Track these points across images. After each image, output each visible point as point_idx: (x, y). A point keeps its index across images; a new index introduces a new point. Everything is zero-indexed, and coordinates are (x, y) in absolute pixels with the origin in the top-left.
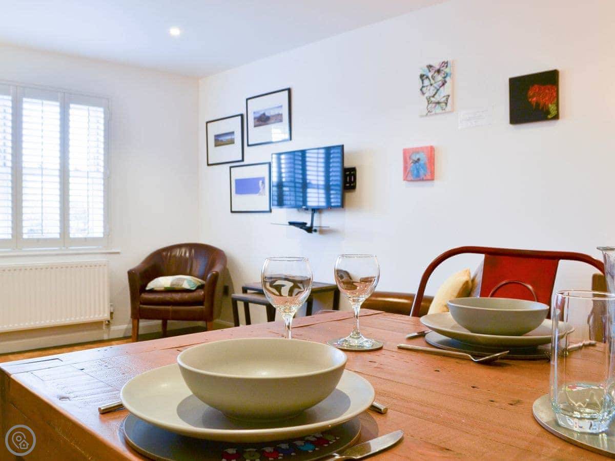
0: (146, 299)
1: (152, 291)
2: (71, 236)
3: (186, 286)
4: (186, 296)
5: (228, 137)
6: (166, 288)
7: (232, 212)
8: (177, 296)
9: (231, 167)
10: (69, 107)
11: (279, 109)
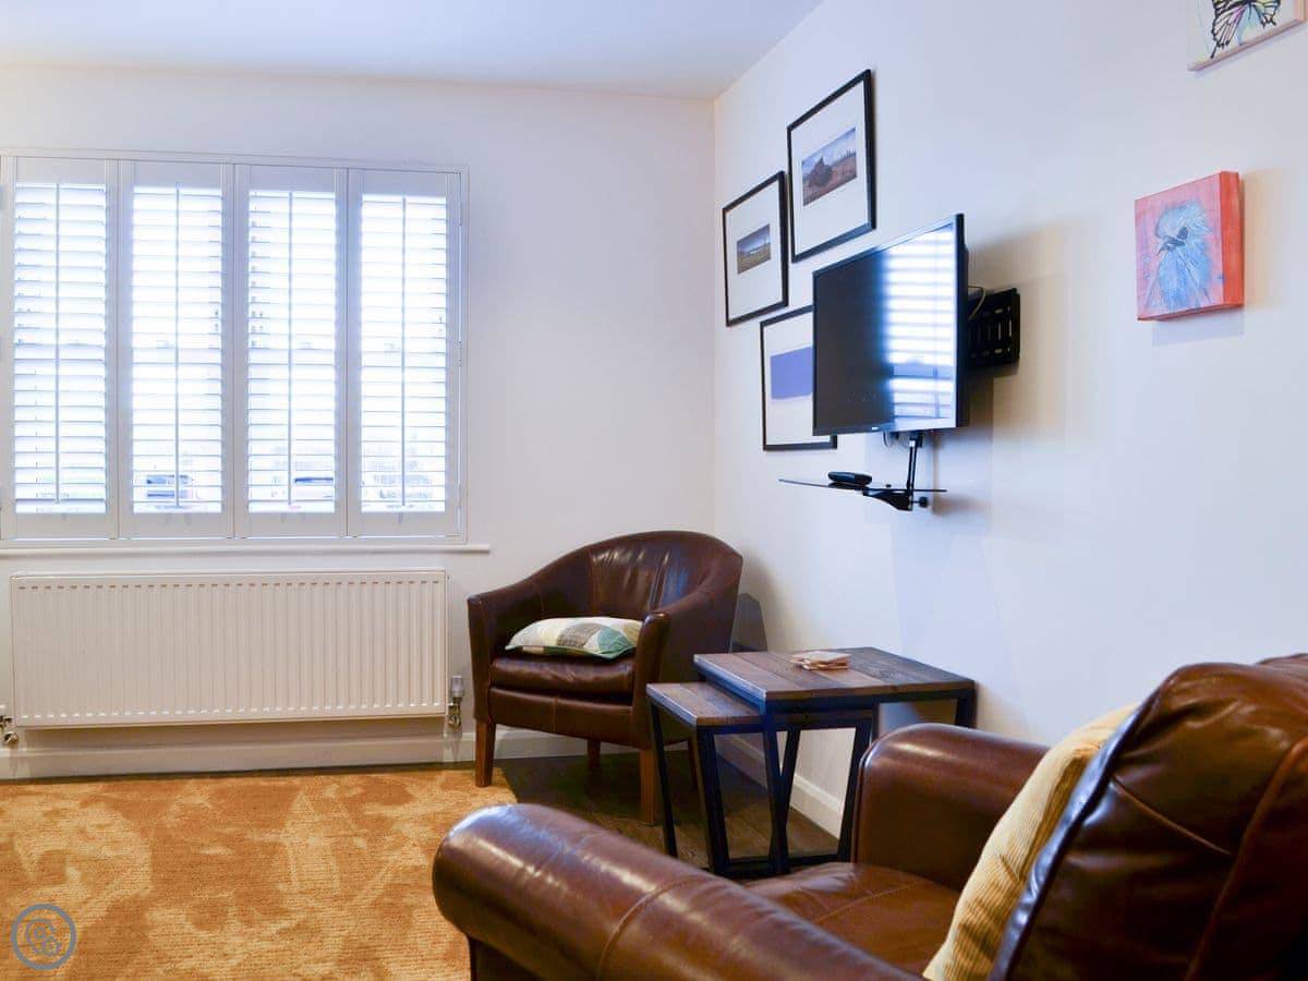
0: (506, 675)
1: (520, 654)
2: (366, 509)
3: (593, 646)
4: (589, 674)
5: (759, 244)
6: (546, 648)
7: (767, 448)
8: (569, 674)
9: (763, 325)
10: (359, 203)
11: (850, 138)
